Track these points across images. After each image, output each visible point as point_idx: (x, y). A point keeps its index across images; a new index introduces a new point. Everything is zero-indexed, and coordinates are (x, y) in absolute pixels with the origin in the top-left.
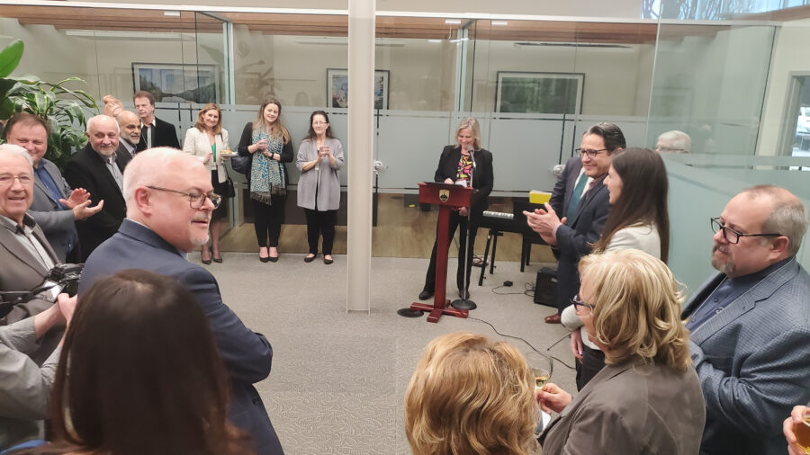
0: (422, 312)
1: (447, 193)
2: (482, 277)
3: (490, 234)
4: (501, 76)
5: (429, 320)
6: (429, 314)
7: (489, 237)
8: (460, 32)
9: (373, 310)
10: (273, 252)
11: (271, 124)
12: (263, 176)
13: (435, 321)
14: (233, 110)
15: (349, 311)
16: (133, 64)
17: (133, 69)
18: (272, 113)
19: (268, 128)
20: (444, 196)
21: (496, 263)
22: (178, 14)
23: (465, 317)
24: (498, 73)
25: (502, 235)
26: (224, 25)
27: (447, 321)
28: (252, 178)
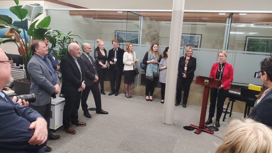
0: (194, 129)
1: (208, 81)
2: (224, 118)
3: (230, 100)
4: (248, 38)
5: (195, 133)
6: (196, 130)
7: (229, 102)
8: (228, 19)
9: (174, 125)
10: (151, 98)
11: (155, 52)
12: (151, 70)
13: (198, 134)
14: (140, 46)
15: (164, 123)
16: (115, 31)
17: (115, 33)
18: (156, 48)
19: (154, 53)
20: (206, 82)
21: (232, 113)
22: (122, 12)
23: (212, 134)
24: (247, 36)
25: (235, 101)
26: (140, 17)
27: (203, 134)
28: (147, 71)
